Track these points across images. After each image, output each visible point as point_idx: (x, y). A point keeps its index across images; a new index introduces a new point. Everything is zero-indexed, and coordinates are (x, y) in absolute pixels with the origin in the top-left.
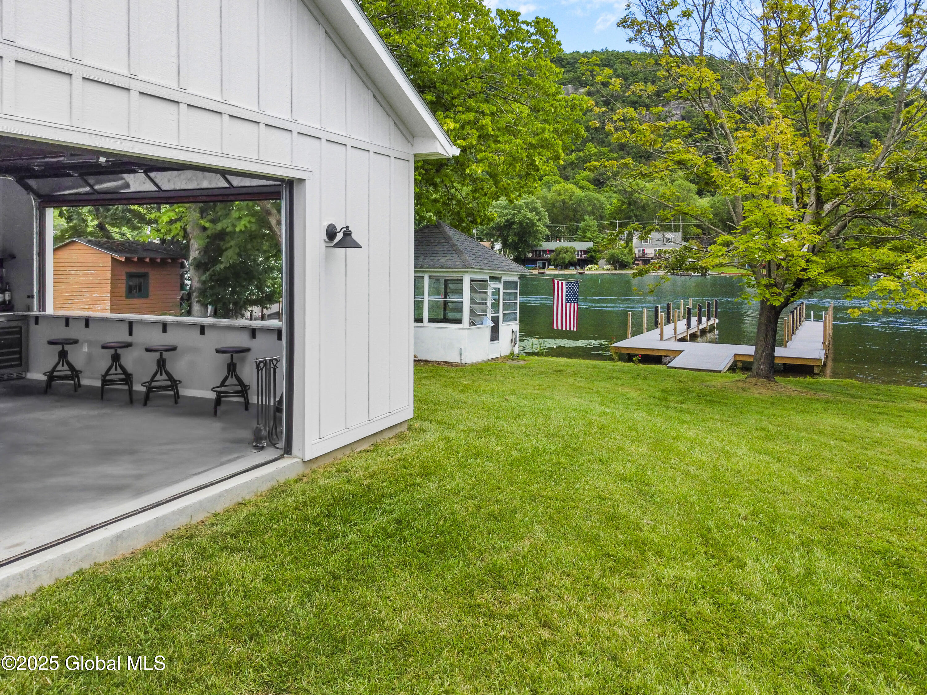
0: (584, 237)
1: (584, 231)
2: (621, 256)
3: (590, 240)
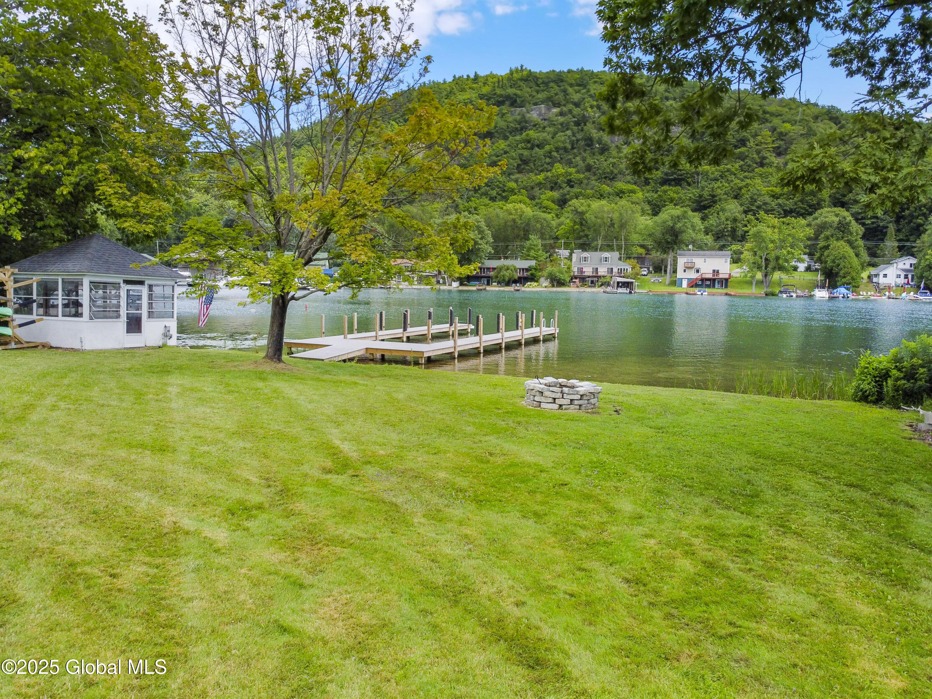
0: (529, 255)
1: (529, 249)
2: (558, 274)
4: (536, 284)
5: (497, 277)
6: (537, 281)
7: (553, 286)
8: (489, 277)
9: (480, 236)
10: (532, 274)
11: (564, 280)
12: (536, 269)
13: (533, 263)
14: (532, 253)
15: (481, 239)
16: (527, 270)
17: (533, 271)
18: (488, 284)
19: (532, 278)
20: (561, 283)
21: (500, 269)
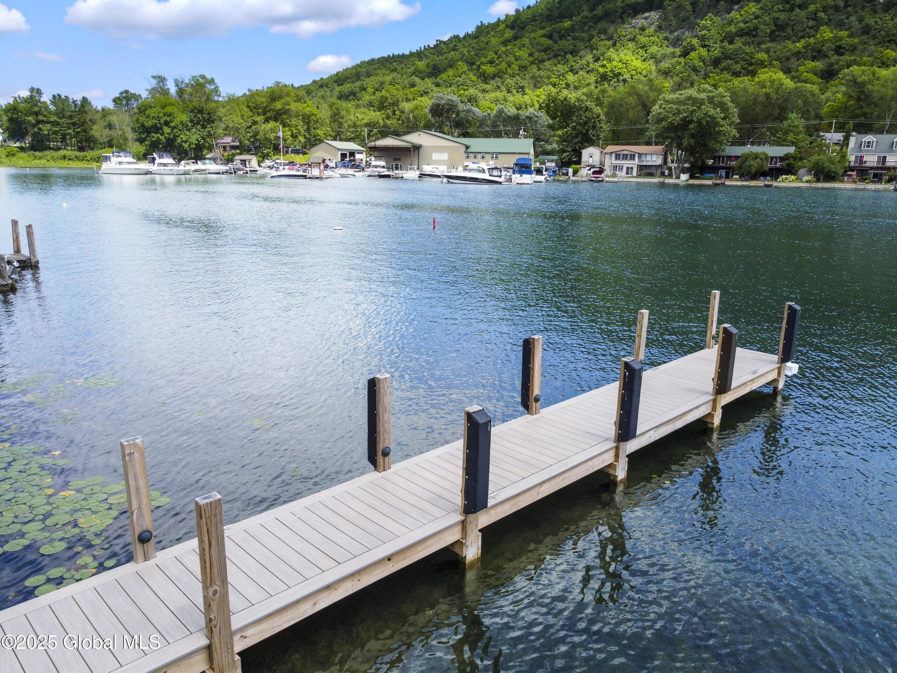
0: (785, 140)
1: (787, 132)
2: (827, 164)
3: (793, 144)
4: (793, 177)
5: (740, 168)
6: (794, 174)
7: (818, 181)
8: (729, 168)
9: (722, 115)
10: (788, 165)
11: (836, 173)
12: (794, 158)
13: (791, 150)
14: (791, 137)
15: (724, 119)
16: (782, 159)
17: (791, 161)
18: (727, 177)
19: (789, 170)
20: (830, 177)
21: (746, 157)
